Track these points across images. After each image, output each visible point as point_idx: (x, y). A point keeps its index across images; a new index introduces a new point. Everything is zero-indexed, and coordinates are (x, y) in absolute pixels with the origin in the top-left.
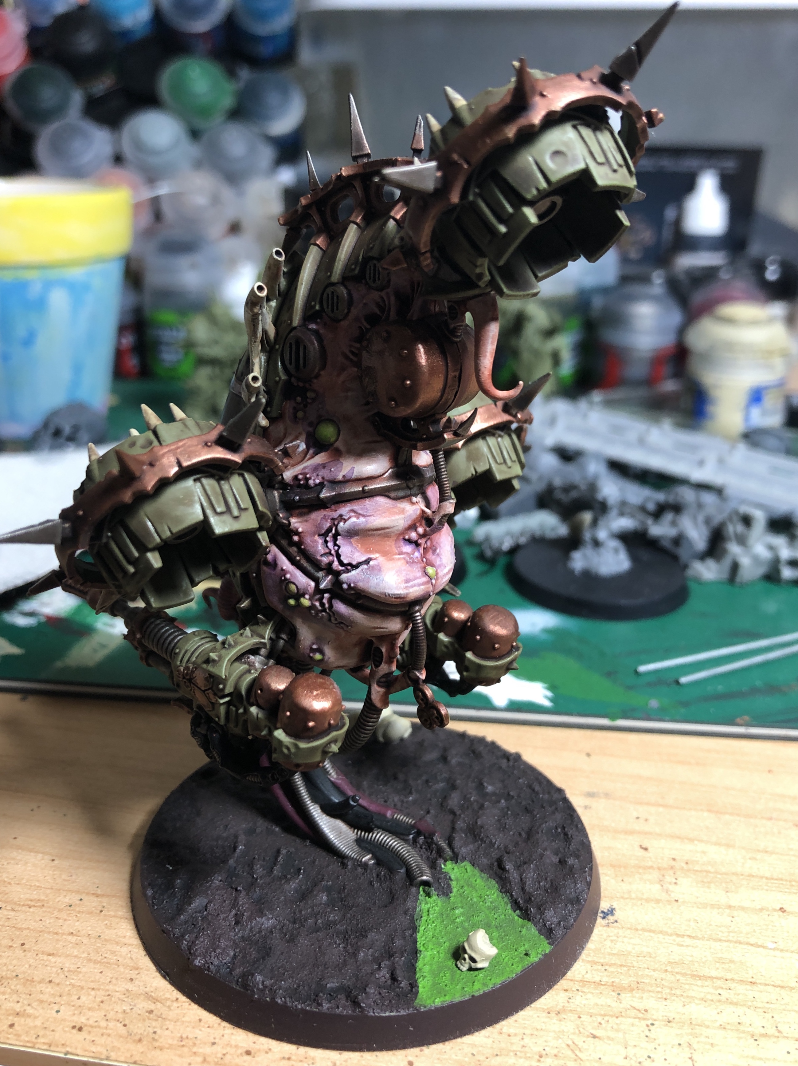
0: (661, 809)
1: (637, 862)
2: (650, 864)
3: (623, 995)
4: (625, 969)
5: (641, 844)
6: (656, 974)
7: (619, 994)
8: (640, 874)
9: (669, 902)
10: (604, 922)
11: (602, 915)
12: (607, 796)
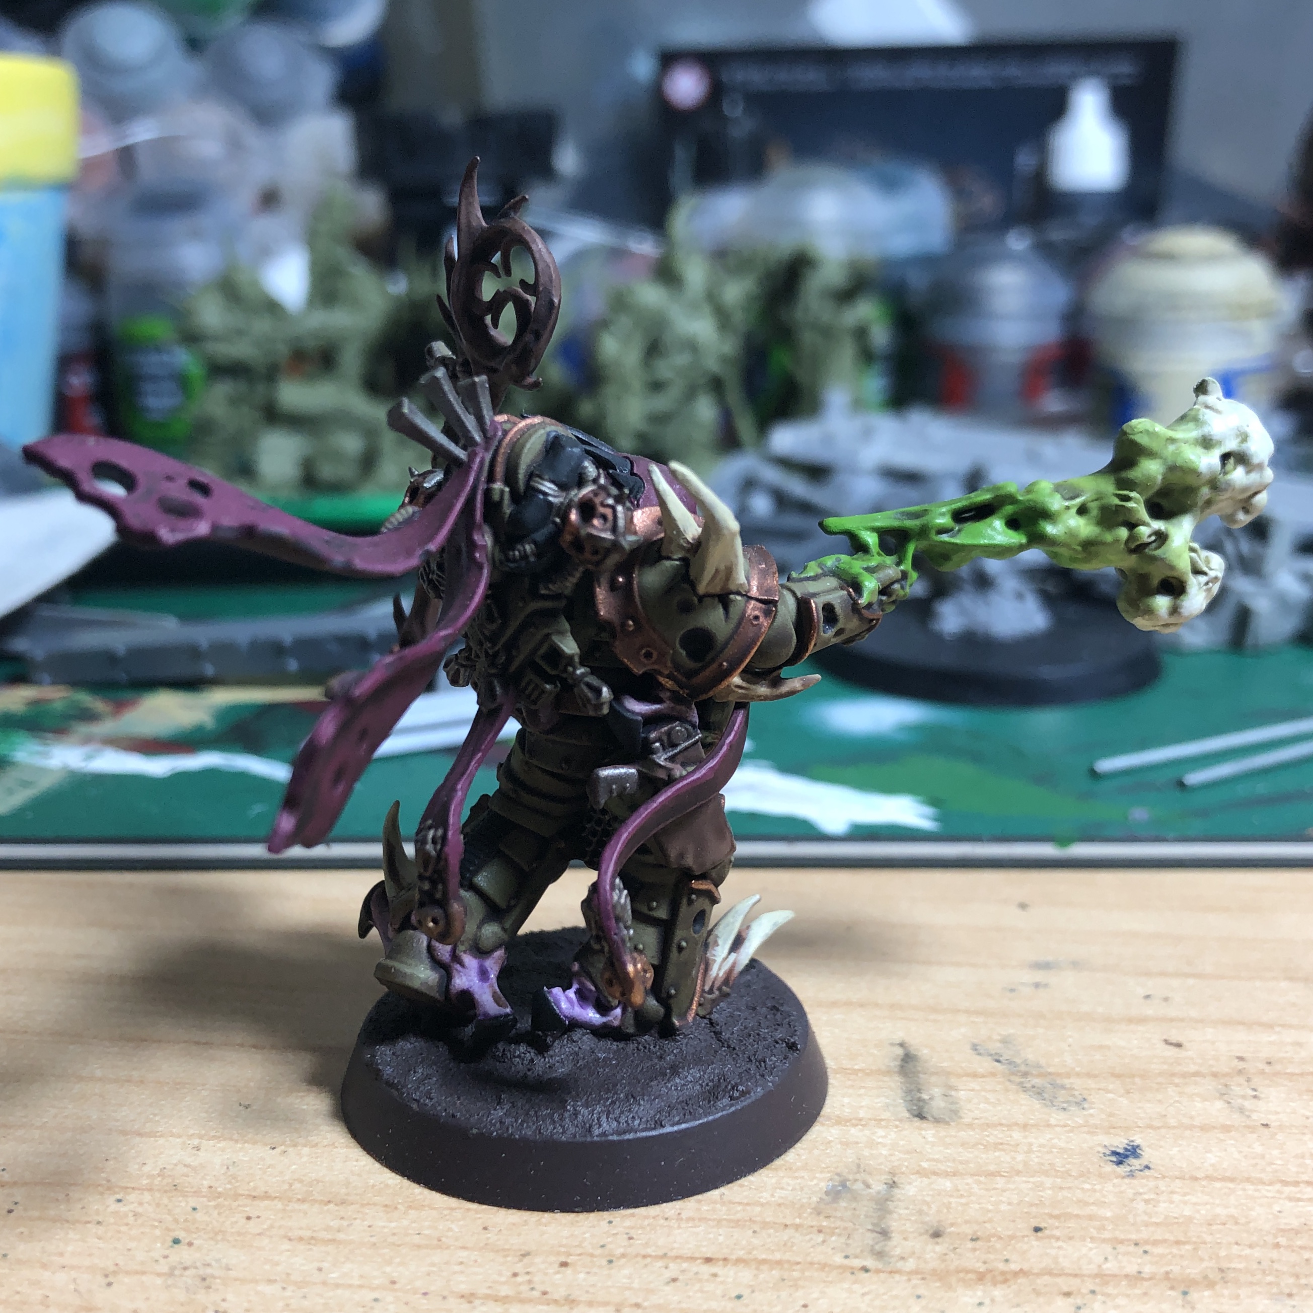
0: (1191, 981)
1: (1165, 1067)
2: (1193, 1068)
3: (1194, 1295)
4: (1188, 1247)
5: (1165, 1037)
6: (1257, 1253)
7: (1185, 1293)
8: (1177, 1085)
9: (1252, 1129)
10: (1122, 1170)
11: (1114, 1159)
12: (1076, 965)
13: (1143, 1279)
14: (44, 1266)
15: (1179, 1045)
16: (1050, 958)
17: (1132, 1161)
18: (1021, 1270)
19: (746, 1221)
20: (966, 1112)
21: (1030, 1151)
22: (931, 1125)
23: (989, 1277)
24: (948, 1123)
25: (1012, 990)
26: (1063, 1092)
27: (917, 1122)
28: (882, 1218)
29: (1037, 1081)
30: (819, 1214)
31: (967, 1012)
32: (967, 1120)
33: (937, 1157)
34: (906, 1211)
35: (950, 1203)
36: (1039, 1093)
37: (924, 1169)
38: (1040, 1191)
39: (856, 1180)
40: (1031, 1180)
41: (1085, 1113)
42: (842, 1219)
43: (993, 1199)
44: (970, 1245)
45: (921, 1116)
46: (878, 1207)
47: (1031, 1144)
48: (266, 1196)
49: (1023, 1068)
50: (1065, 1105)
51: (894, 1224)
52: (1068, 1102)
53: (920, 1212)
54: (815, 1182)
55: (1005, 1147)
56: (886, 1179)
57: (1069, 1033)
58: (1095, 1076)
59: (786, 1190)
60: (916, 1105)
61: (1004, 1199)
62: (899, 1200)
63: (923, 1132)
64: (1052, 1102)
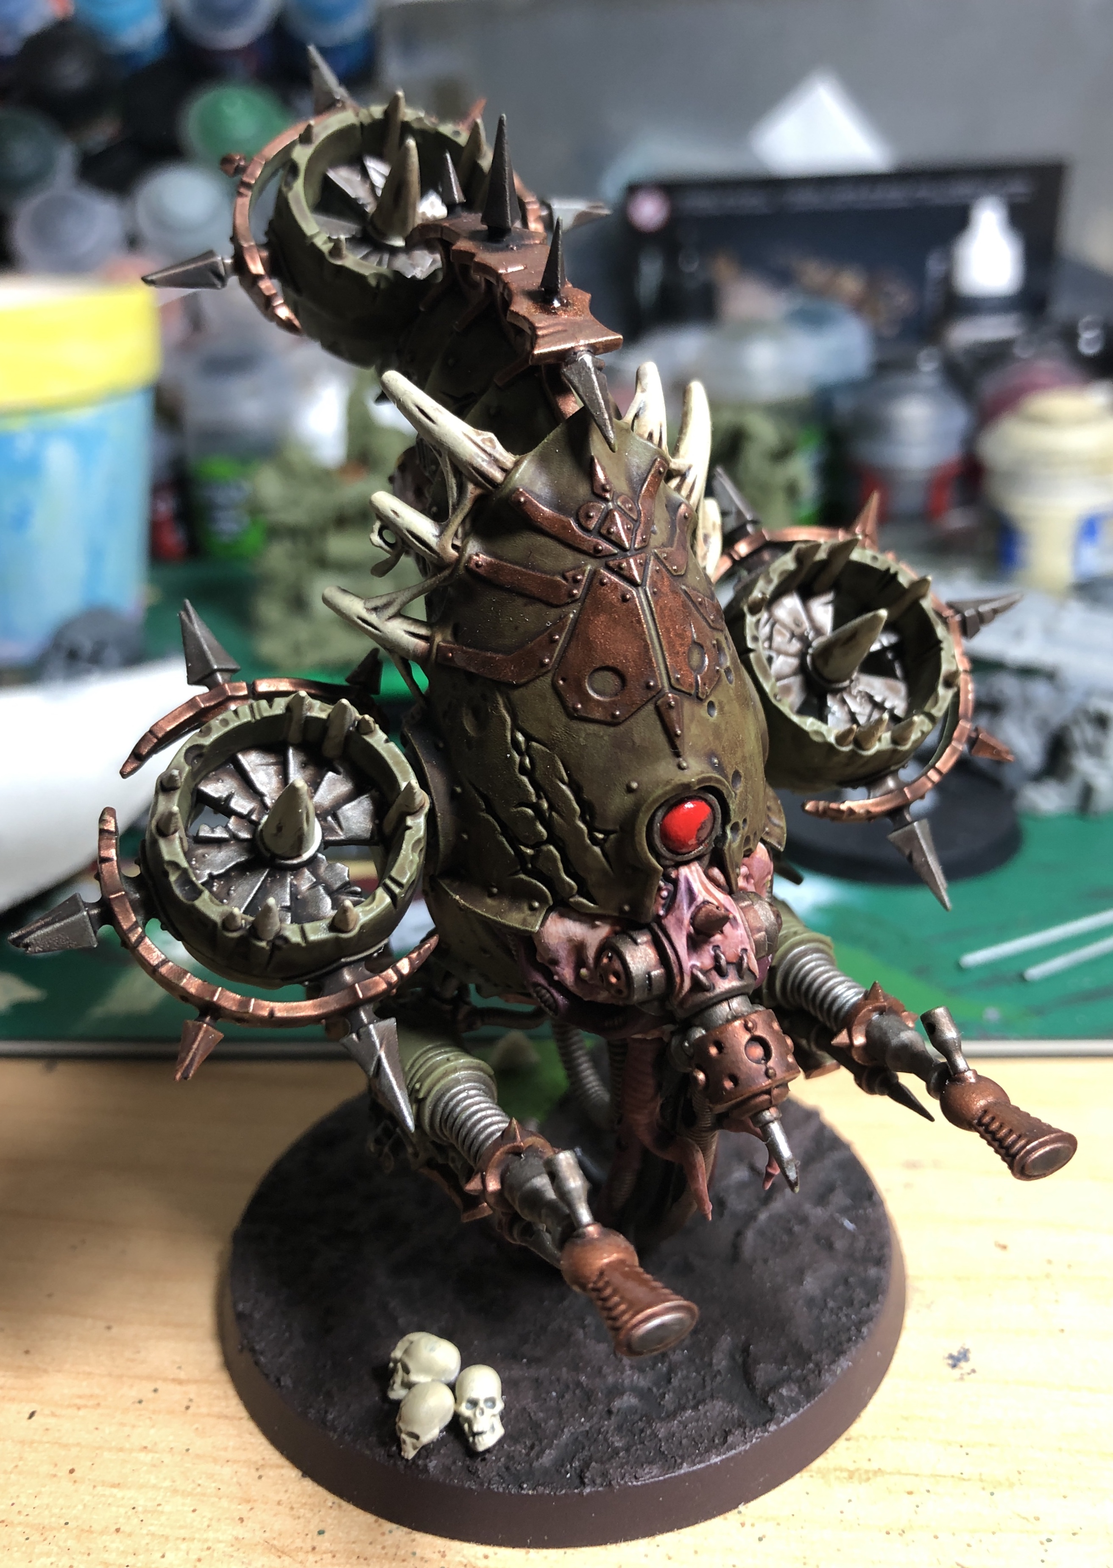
1: (993, 1270)
3: (998, 1496)
5: (996, 1239)
7: (992, 1494)
8: (1000, 1289)
9: (1050, 1333)
10: (957, 1372)
11: (950, 1362)
12: (936, 1164)
13: (964, 1479)
14: (215, 1461)
15: (1004, 1247)
16: (917, 1157)
17: (963, 1364)
18: (879, 1469)
23: (857, 1475)
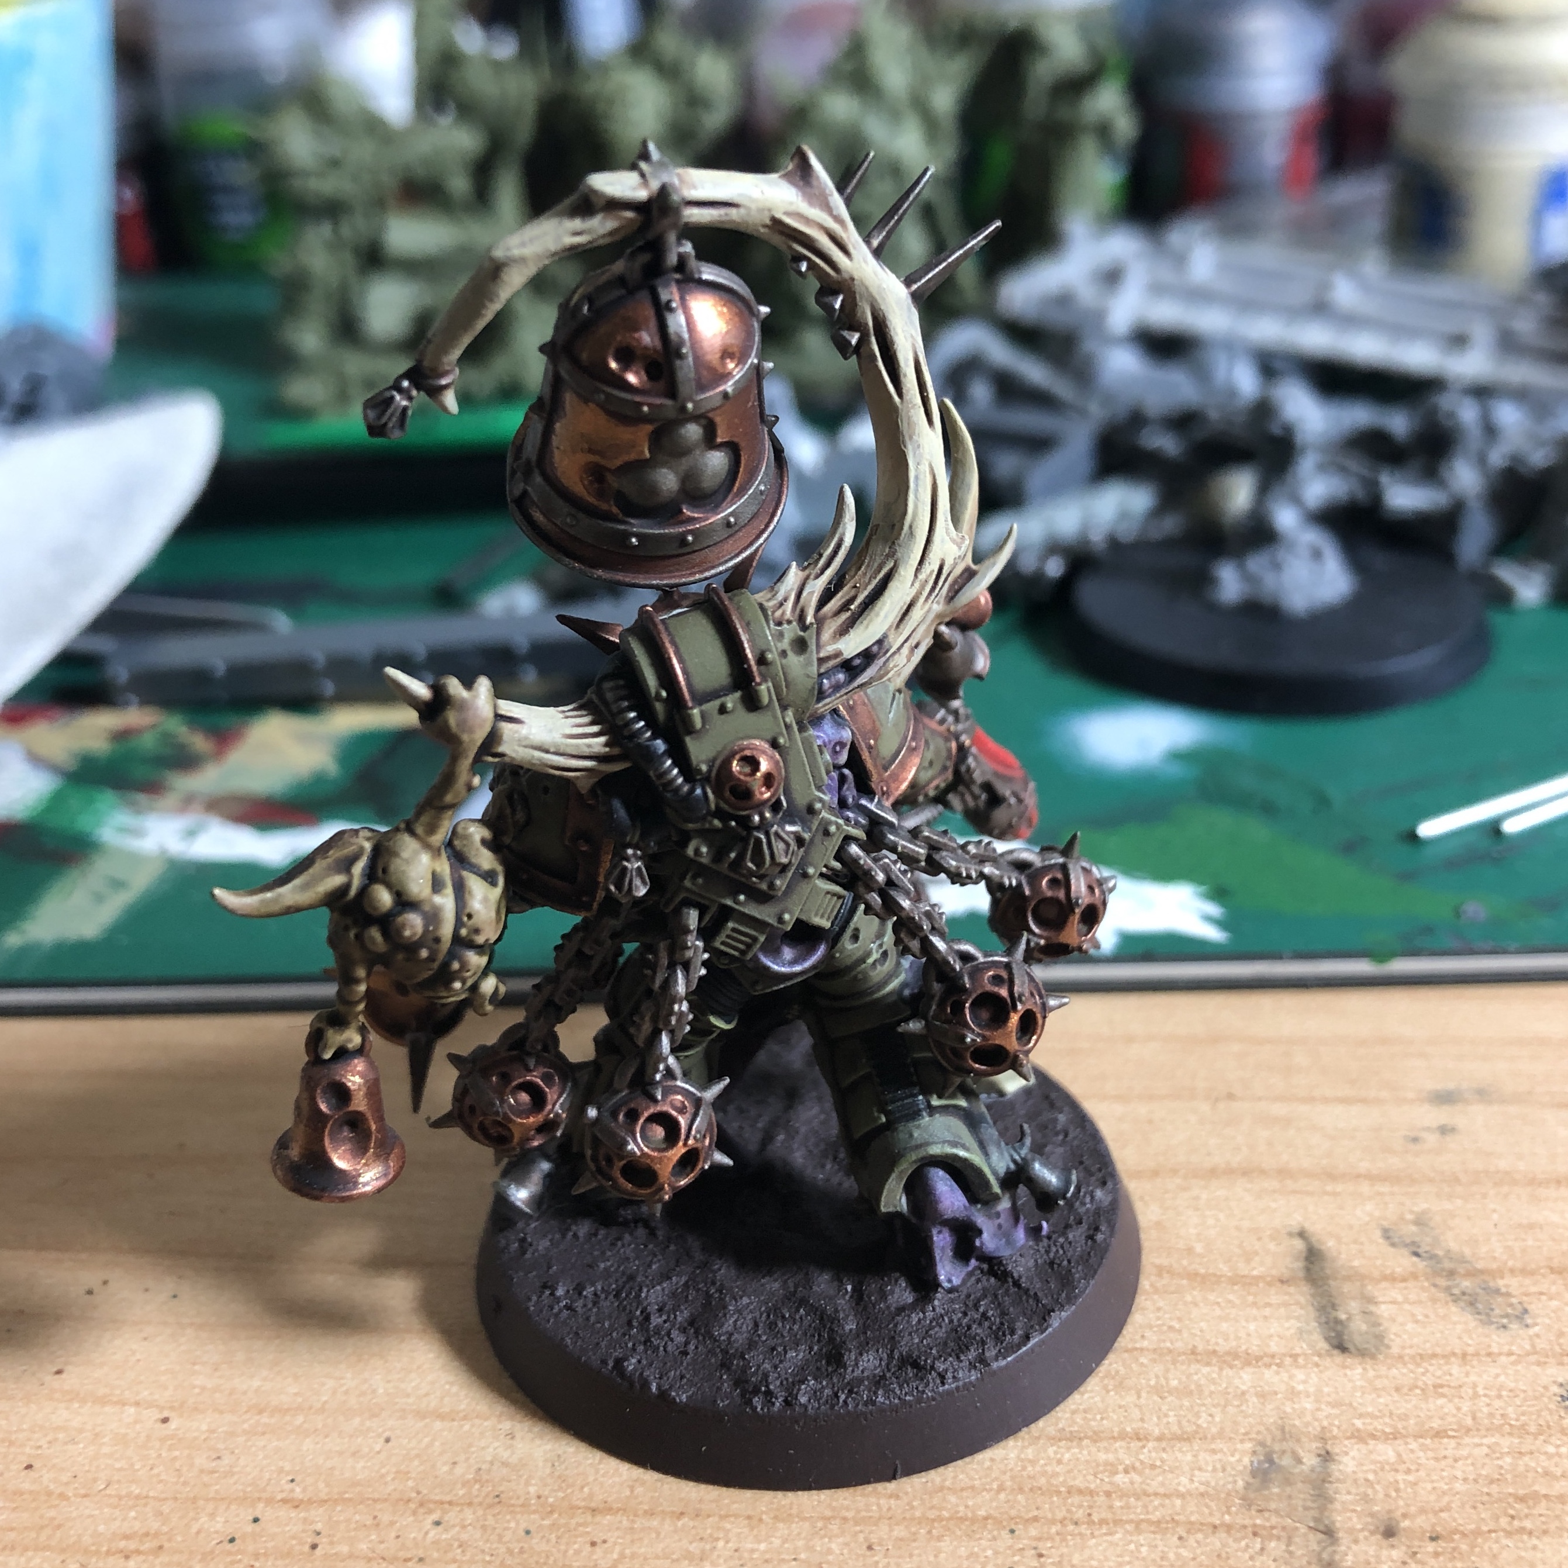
12: (1483, 1095)
16: (1451, 1086)
19: (1167, 1522)
20: (1392, 1337)
21: (1476, 1395)
22: (1357, 1360)
24: (1373, 1357)
25: (1415, 1140)
26: (1500, 1299)
27: (1339, 1358)
28: (1322, 1509)
29: (1466, 1284)
30: (1249, 1507)
31: (1371, 1178)
32: (1395, 1350)
33: (1370, 1409)
34: (1349, 1497)
35: (1397, 1482)
36: (1470, 1302)
37: (1358, 1430)
38: (1498, 1458)
39: (1284, 1452)
40: (1485, 1441)
41: (1531, 1332)
42: (1277, 1512)
43: (1445, 1474)
44: (1431, 1547)
45: (1340, 1345)
46: (1317, 1492)
47: (1475, 1386)
48: (607, 1509)
49: (1447, 1265)
50: (1505, 1321)
51: (1338, 1520)
52: (1507, 1316)
53: (1365, 1499)
54: (1237, 1457)
55: (1445, 1390)
56: (1317, 1448)
57: (1492, 1206)
58: (1532, 1273)
59: (1207, 1471)
60: (1334, 1330)
61: (1459, 1474)
62: (1338, 1480)
63: (1348, 1372)
64: (1488, 1315)
